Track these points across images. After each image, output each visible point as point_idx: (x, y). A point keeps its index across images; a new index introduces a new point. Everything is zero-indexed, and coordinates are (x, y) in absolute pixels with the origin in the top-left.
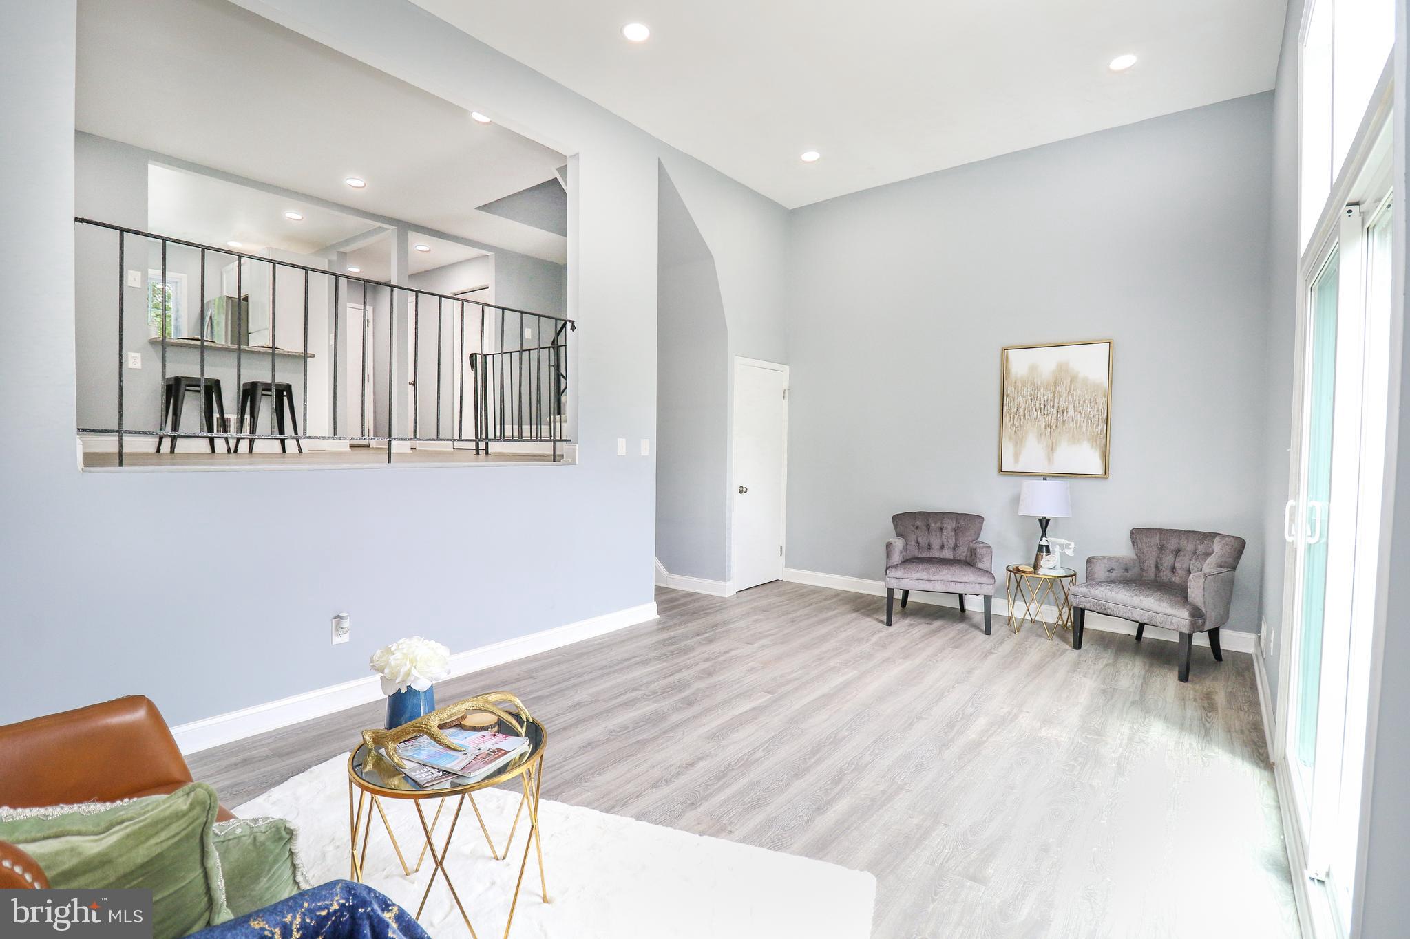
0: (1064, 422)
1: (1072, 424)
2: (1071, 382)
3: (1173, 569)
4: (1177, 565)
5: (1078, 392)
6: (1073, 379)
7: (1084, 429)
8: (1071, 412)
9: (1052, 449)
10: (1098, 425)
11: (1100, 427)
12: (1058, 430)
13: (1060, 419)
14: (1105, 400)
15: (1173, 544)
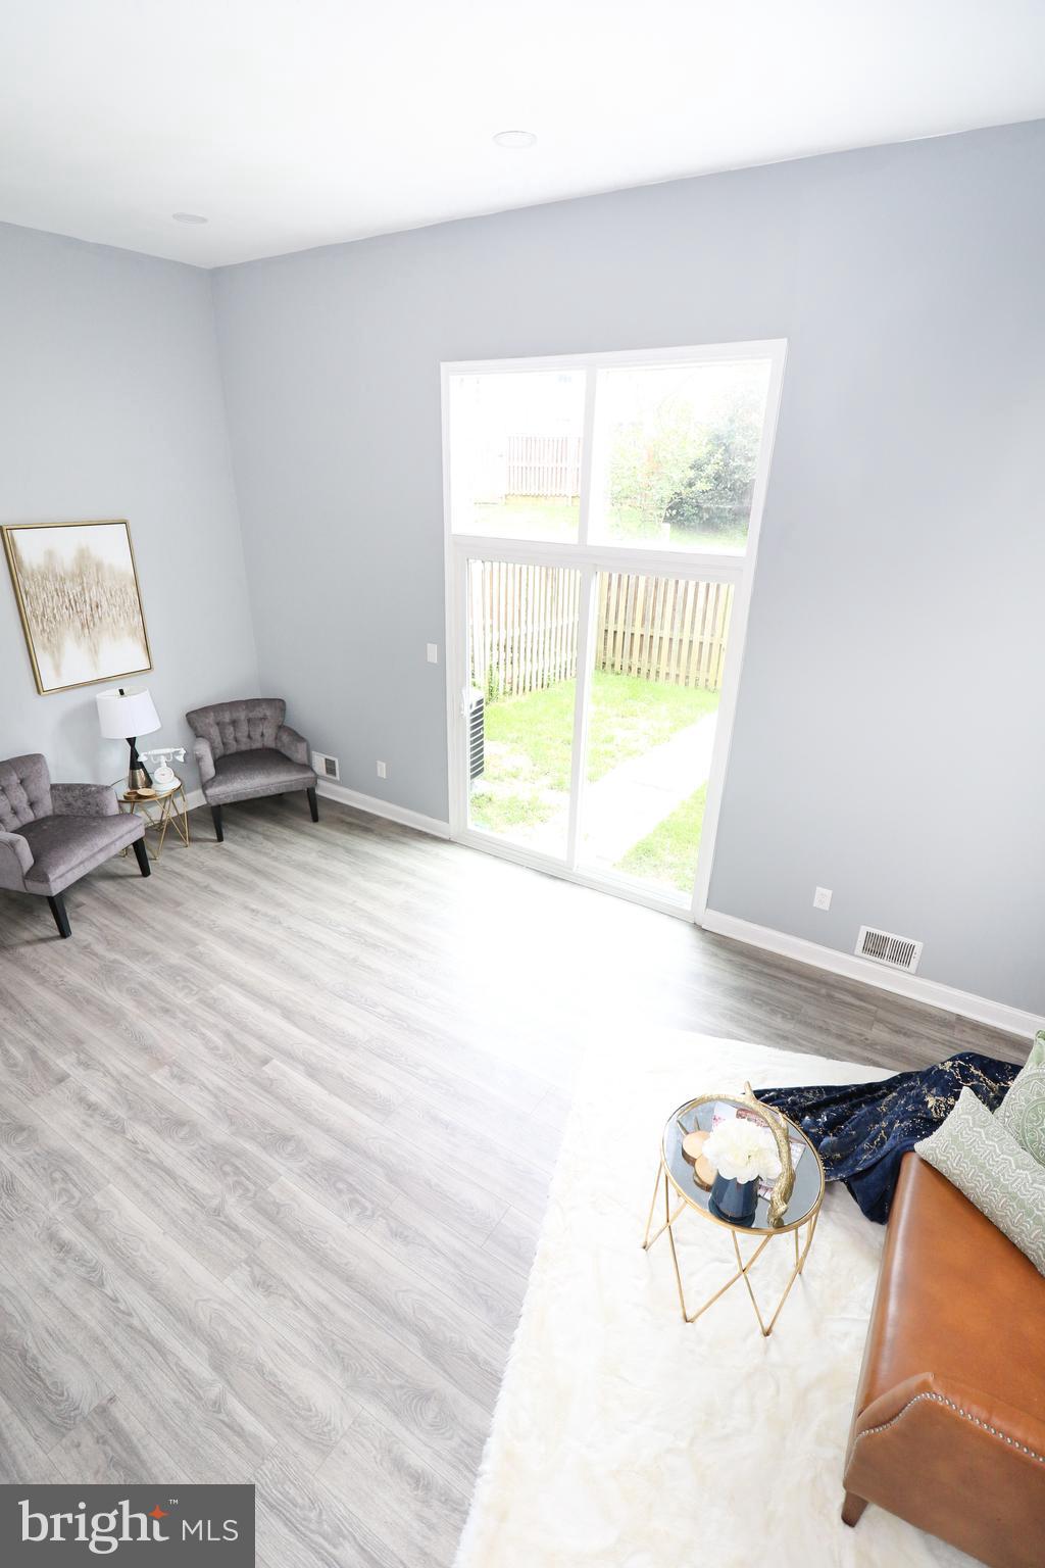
0: (100, 619)
1: (109, 620)
2: (97, 570)
3: (236, 740)
4: (239, 735)
5: (108, 584)
6: (99, 567)
7: (122, 624)
8: (104, 604)
9: (94, 651)
10: (134, 617)
11: (136, 619)
12: (97, 629)
13: (96, 616)
14: (134, 588)
15: (227, 717)
